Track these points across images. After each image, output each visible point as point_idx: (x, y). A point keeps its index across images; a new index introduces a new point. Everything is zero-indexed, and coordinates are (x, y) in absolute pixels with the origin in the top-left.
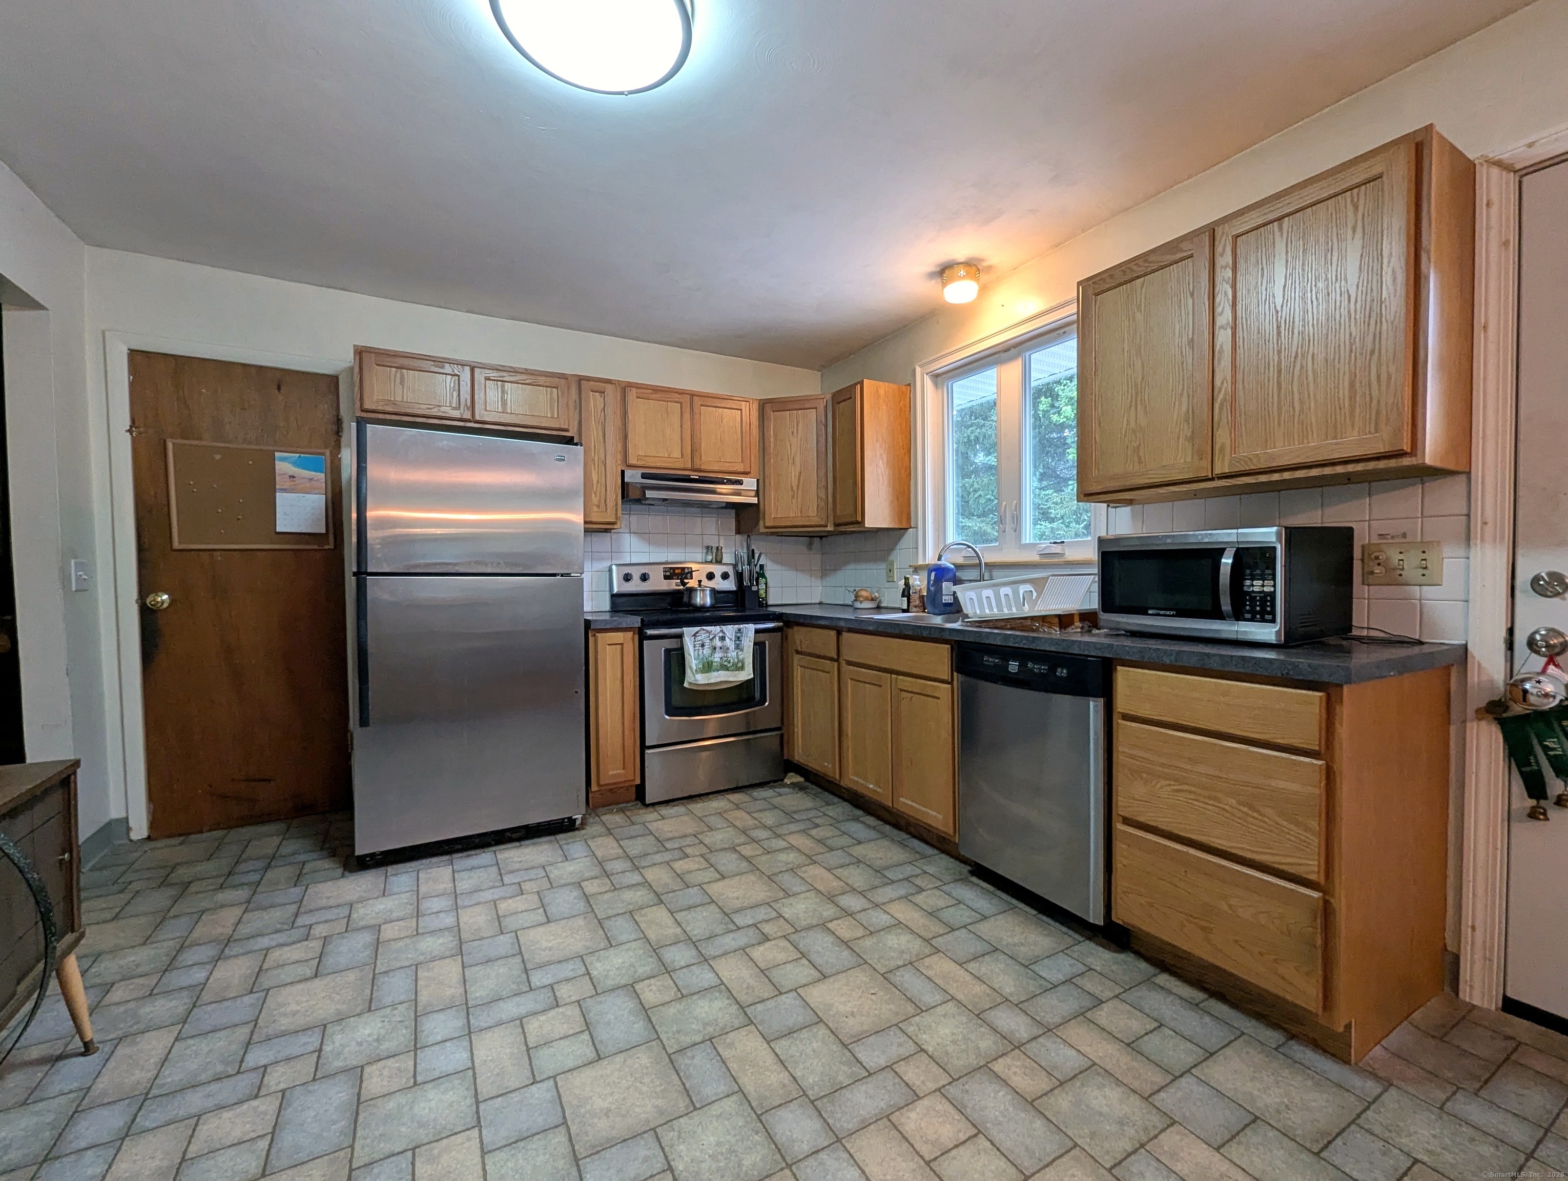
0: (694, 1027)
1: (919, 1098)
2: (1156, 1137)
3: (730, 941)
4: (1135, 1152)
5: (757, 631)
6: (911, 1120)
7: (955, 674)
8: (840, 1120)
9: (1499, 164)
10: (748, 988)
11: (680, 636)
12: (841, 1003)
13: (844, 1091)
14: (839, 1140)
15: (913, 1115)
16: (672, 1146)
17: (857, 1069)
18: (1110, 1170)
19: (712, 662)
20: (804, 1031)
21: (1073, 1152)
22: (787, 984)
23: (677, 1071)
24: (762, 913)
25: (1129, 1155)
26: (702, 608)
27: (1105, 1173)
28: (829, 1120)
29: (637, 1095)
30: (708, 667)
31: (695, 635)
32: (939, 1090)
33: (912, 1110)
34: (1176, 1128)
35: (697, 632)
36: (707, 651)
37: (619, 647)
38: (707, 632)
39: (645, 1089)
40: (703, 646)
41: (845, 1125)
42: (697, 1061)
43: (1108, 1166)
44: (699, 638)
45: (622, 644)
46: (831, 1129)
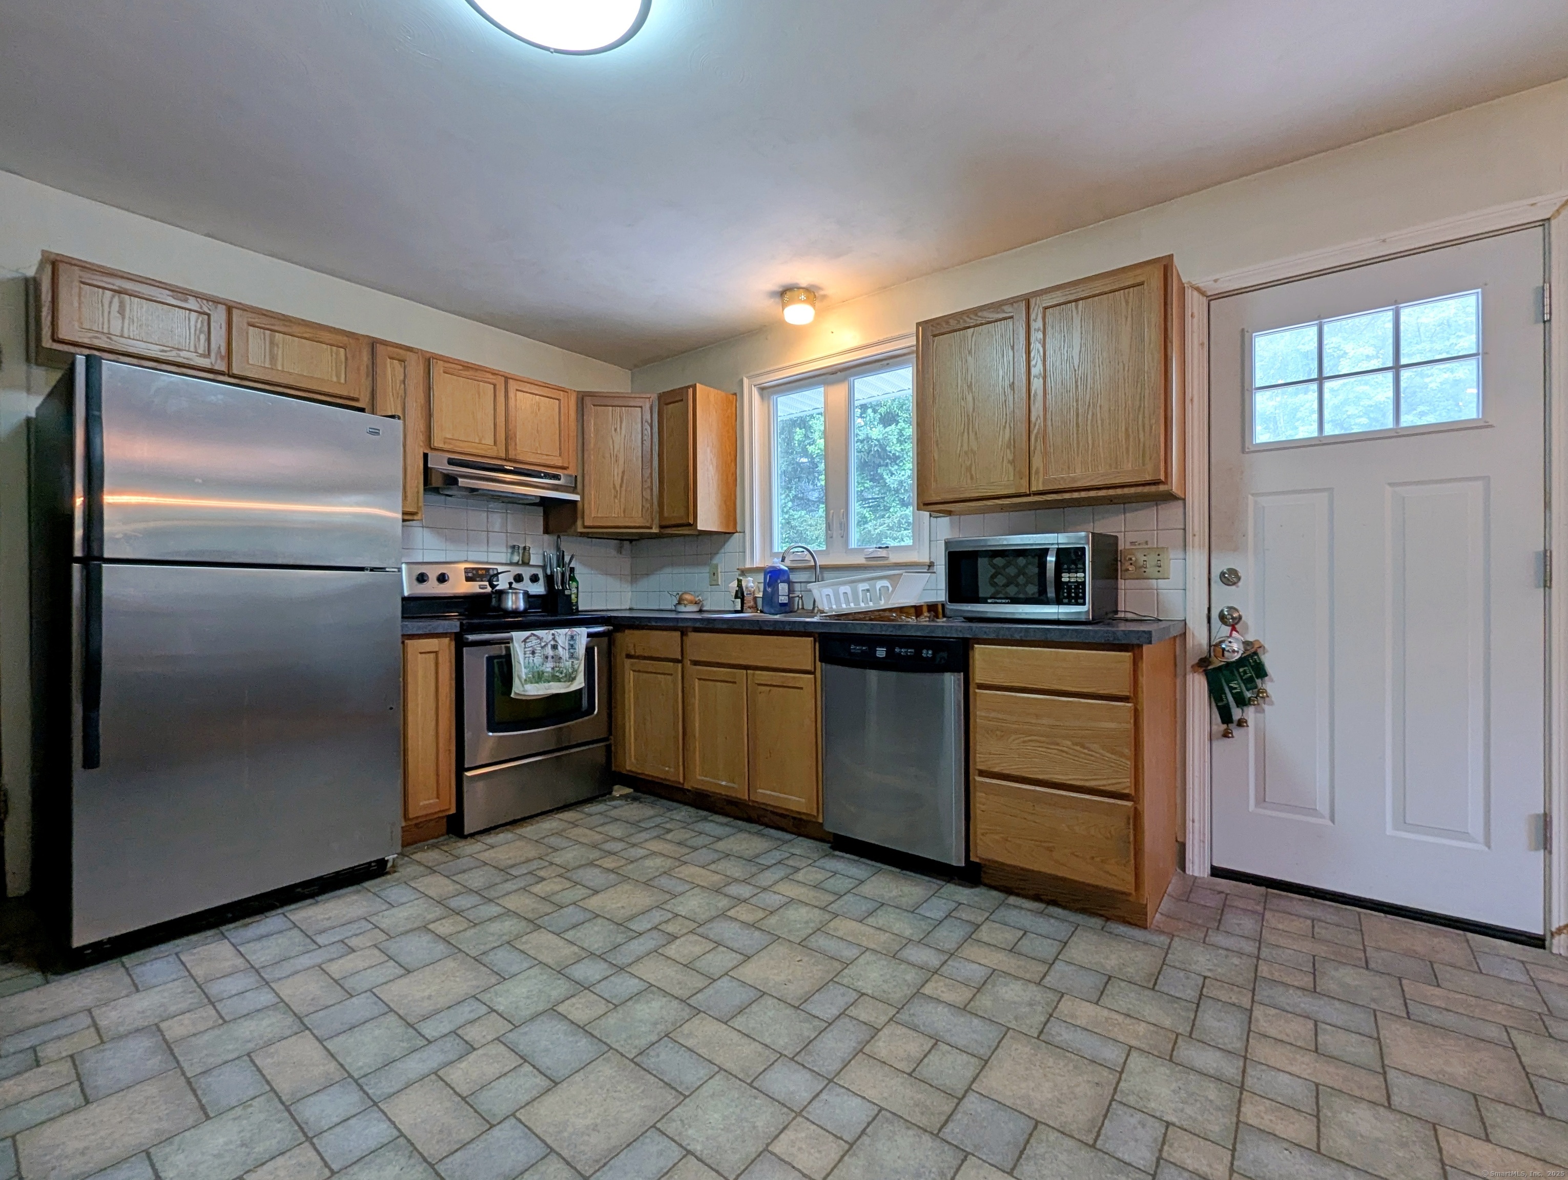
0: (643, 1029)
1: (879, 1030)
2: (1056, 1007)
3: (638, 947)
4: (1048, 1020)
5: (590, 635)
6: (881, 1047)
7: (818, 664)
8: (823, 1065)
9: (1198, 289)
10: (679, 983)
11: (510, 640)
12: (774, 974)
13: (814, 1042)
14: (830, 1081)
15: (881, 1044)
16: (680, 1134)
17: (816, 1022)
18: (1038, 1038)
19: (543, 673)
20: (753, 1005)
21: (1008, 1034)
22: (716, 972)
23: (648, 1071)
24: (657, 916)
25: (1045, 1024)
26: (515, 613)
27: (1036, 1040)
28: (815, 1069)
29: (618, 1103)
30: (539, 677)
31: (525, 641)
32: (891, 1019)
33: (879, 1040)
34: (1066, 997)
35: (527, 638)
36: (538, 660)
37: (432, 656)
38: (538, 638)
39: (623, 1096)
40: (533, 653)
41: (830, 1068)
42: (663, 1056)
43: (1036, 1035)
44: (529, 645)
45: (436, 652)
46: (819, 1074)
